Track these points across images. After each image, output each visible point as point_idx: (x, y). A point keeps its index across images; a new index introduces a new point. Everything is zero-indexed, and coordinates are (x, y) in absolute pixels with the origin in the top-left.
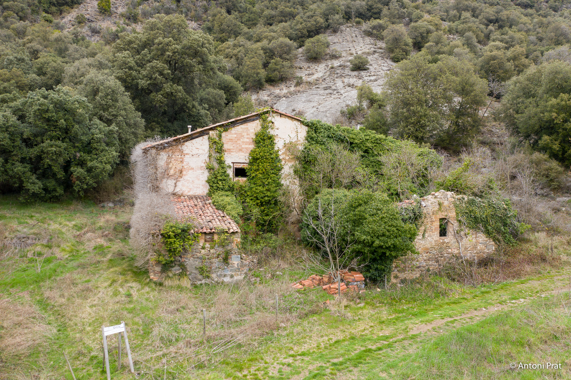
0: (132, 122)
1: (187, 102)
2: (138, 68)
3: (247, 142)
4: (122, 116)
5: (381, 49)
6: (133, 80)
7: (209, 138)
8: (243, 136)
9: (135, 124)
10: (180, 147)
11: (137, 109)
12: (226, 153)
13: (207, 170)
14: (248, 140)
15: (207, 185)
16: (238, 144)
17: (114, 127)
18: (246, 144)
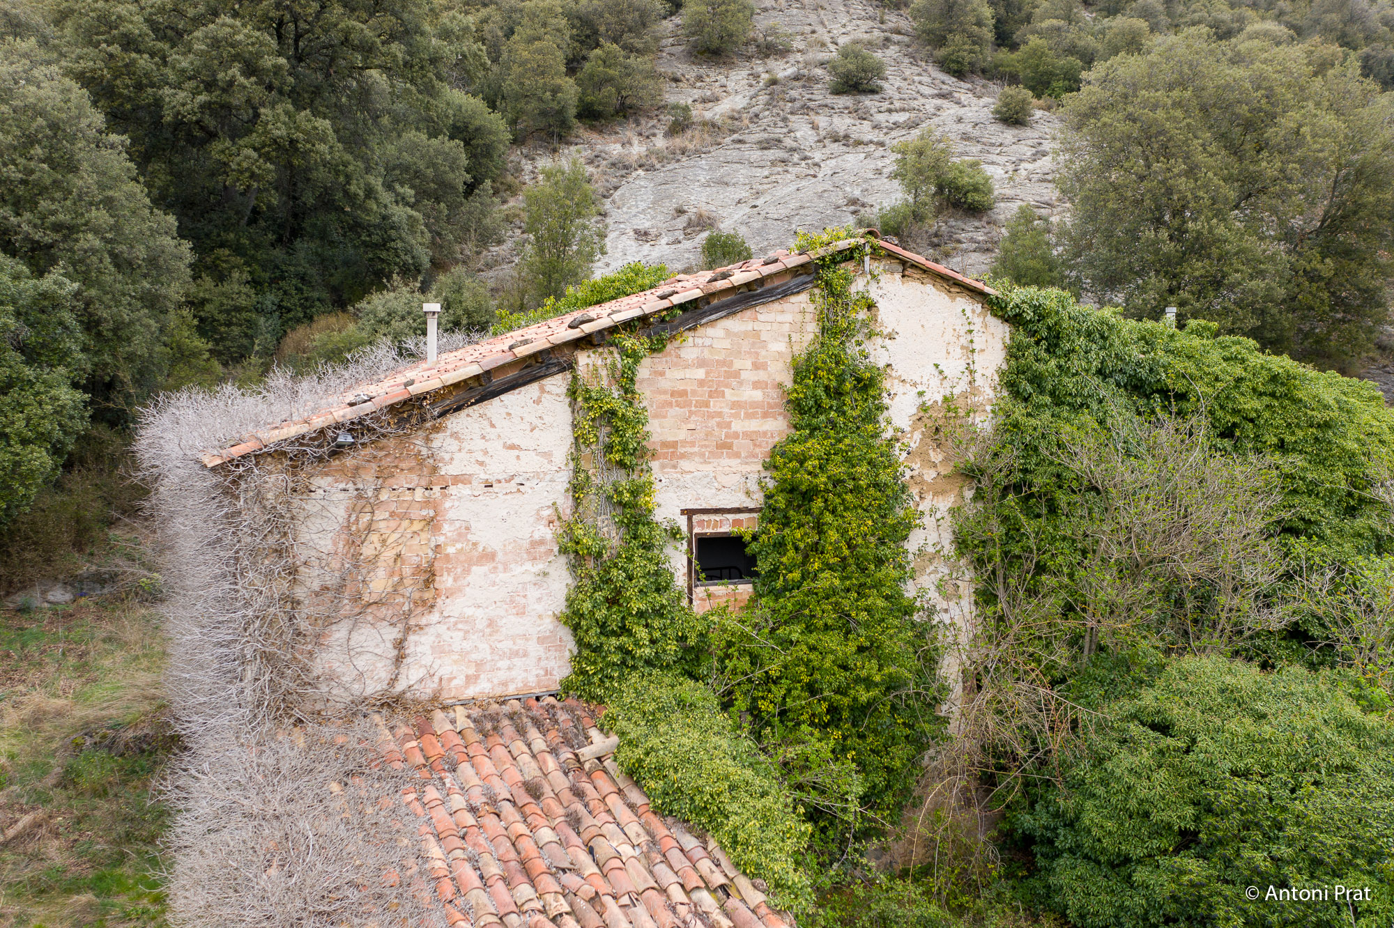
0: (141, 252)
1: (348, 178)
2: (160, 45)
3: (754, 405)
4: (96, 231)
5: (899, 33)
6: (139, 87)
7: (572, 393)
8: (736, 374)
9: (152, 261)
10: (418, 442)
11: (161, 201)
12: (655, 465)
13: (563, 560)
14: (758, 395)
15: (566, 635)
16: (711, 416)
17: (57, 281)
18: (750, 416)
